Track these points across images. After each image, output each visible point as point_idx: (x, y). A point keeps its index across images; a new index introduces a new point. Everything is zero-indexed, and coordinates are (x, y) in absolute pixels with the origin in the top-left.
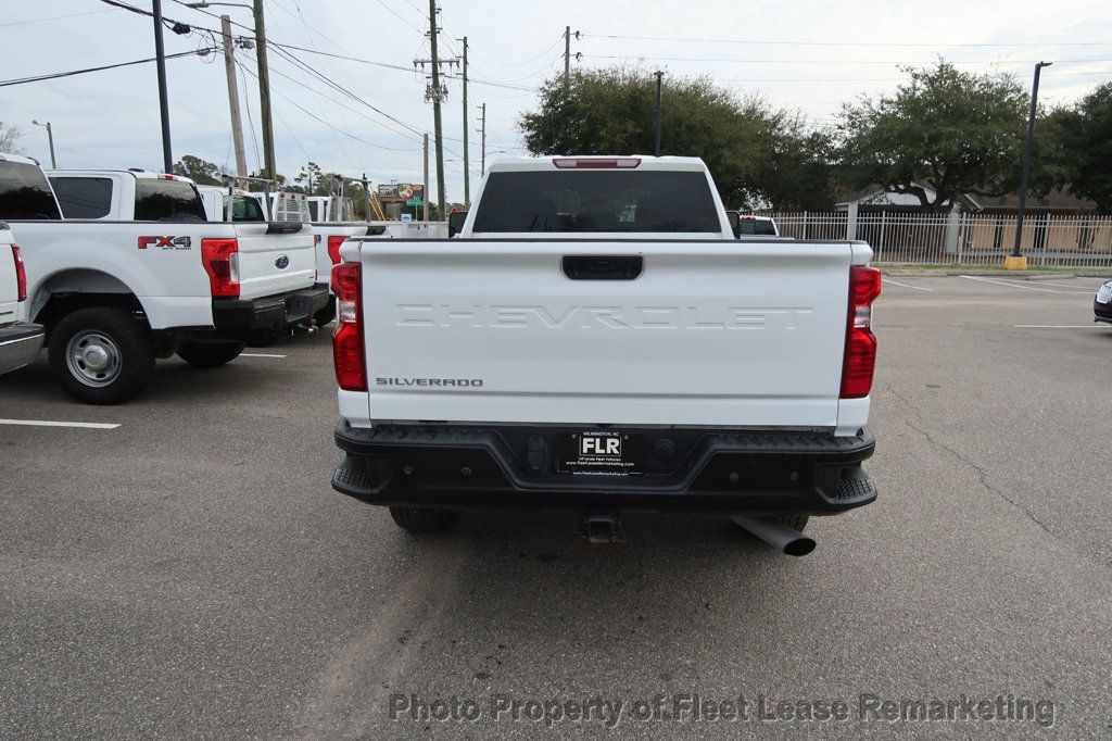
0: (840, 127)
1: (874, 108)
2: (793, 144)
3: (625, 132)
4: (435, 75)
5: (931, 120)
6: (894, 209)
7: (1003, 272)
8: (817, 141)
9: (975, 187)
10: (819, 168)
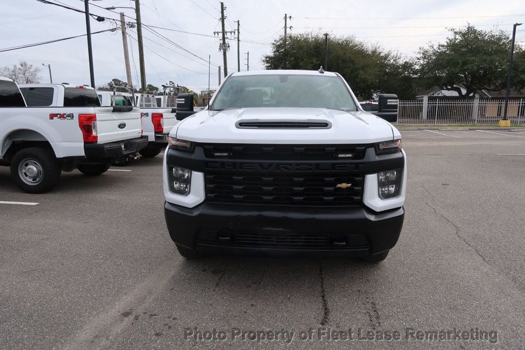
0: (418, 59)
1: (435, 49)
2: (395, 67)
3: (312, 63)
4: (224, 38)
5: (463, 54)
6: (445, 98)
7: (497, 128)
8: (407, 66)
9: (486, 86)
10: (408, 79)
